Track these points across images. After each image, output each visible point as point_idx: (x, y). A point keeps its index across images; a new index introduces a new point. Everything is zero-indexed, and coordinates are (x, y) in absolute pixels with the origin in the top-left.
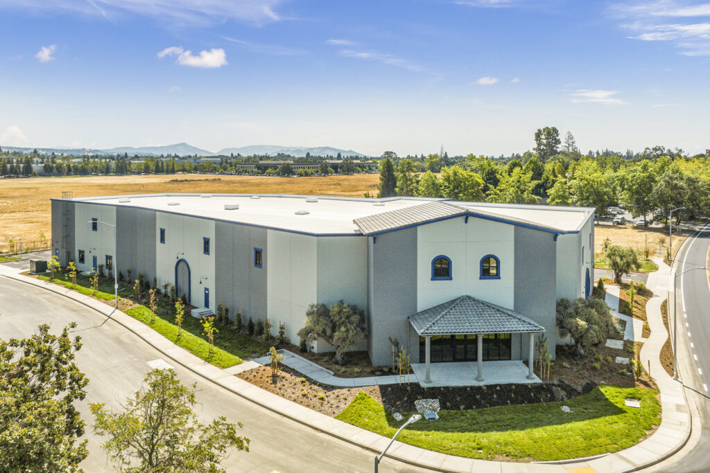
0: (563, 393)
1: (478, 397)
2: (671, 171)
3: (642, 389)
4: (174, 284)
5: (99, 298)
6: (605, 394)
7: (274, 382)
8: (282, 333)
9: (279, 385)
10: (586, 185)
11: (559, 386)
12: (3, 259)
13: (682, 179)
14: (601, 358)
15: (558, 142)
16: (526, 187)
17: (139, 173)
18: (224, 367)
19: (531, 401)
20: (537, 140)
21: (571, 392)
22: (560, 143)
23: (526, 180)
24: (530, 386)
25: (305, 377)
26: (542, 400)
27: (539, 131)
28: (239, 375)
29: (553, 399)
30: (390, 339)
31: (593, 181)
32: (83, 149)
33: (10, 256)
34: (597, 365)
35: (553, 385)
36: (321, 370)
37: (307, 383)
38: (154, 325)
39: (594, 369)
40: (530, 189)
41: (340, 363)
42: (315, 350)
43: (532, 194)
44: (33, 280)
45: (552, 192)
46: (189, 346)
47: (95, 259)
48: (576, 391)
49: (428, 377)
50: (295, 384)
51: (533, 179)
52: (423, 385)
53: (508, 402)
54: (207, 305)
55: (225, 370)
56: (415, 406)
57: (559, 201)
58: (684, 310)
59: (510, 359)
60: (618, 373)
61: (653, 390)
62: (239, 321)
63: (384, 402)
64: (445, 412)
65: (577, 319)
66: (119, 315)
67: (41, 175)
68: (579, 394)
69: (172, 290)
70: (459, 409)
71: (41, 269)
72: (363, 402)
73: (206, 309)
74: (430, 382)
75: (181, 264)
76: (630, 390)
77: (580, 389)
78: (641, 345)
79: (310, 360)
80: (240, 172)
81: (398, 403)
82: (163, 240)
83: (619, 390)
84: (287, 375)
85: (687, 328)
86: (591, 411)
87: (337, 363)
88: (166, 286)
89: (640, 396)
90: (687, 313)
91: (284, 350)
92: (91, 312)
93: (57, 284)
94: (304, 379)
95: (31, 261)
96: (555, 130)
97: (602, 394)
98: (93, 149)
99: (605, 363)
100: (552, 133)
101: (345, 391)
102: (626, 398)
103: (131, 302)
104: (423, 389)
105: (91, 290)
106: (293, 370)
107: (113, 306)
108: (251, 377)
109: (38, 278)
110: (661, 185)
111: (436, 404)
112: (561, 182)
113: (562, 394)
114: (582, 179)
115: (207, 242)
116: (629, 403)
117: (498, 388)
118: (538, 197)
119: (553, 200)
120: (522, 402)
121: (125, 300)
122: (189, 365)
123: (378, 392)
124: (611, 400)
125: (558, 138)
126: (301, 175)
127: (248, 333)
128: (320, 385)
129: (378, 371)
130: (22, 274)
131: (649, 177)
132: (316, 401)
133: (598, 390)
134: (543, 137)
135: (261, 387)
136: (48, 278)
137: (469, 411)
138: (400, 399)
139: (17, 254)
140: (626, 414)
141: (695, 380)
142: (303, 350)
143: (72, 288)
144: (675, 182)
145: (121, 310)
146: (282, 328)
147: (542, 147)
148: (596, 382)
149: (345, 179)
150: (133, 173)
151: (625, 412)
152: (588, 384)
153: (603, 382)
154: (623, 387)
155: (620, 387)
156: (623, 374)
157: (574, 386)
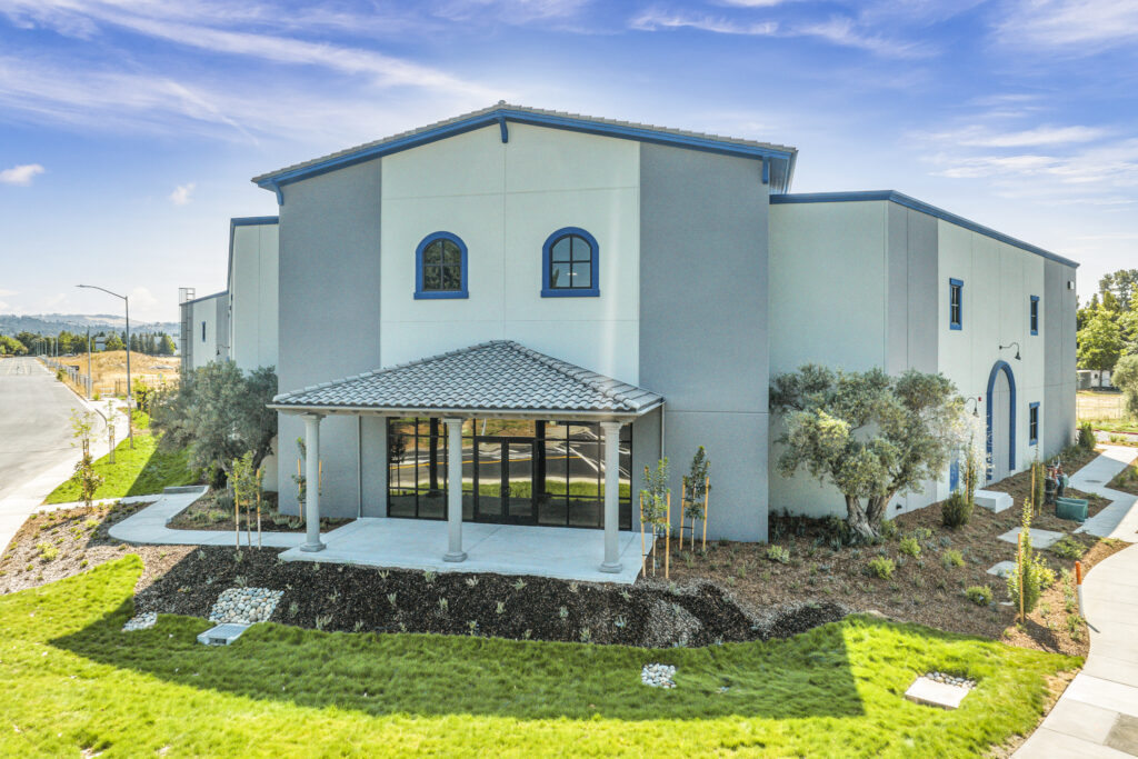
0: (688, 624)
3: (1018, 646)
6: (851, 646)
11: (686, 601)
14: (917, 549)
19: (546, 632)
24: (574, 589)
29: (637, 631)
34: (885, 564)
35: (668, 596)
39: (874, 574)
48: (750, 623)
52: (289, 554)
53: (473, 624)
56: (214, 601)
61: (1055, 658)
65: (824, 415)
68: (753, 635)
76: (961, 648)
77: (766, 620)
78: (1117, 546)
81: (185, 589)
83: (916, 641)
86: (742, 692)
89: (983, 670)
97: (839, 645)
102: (933, 670)
111: (271, 603)
113: (679, 626)
116: (924, 688)
117: (473, 583)
120: (518, 633)
124: (854, 669)
148: (848, 608)
152: (807, 611)
153: (875, 612)
154: (942, 635)
155: (930, 632)
156: (973, 599)
157: (748, 610)
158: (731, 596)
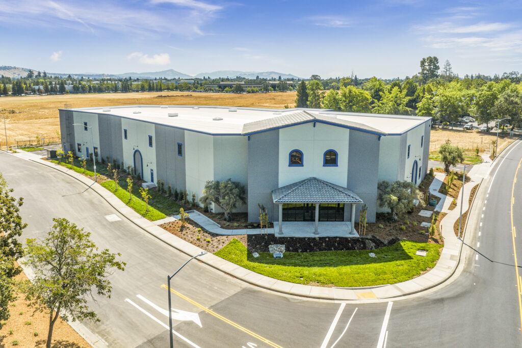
0: (373, 245)
1: (312, 244)
2: (510, 91)
3: (432, 243)
4: (133, 166)
5: (86, 175)
6: (404, 246)
7: (181, 230)
8: (194, 200)
9: (184, 232)
10: (446, 100)
11: (371, 239)
12: (33, 149)
13: (518, 96)
14: (408, 222)
15: (437, 68)
16: (402, 102)
17: (137, 91)
18: (152, 220)
19: (348, 249)
20: (422, 66)
21: (378, 243)
22: (439, 69)
23: (401, 96)
24: (349, 239)
25: (202, 228)
26: (356, 248)
27: (424, 59)
28: (161, 226)
29: (365, 248)
30: (259, 205)
31: (451, 97)
32: (103, 75)
33: (37, 147)
34: (404, 227)
35: (367, 239)
36: (214, 224)
37: (202, 232)
38: (116, 193)
39: (401, 229)
40: (404, 103)
41: (227, 220)
42: (213, 211)
43: (406, 106)
44: (48, 163)
45: (420, 105)
46: (135, 206)
47: (87, 149)
48: (383, 243)
49: (281, 230)
50: (194, 232)
51: (407, 95)
52: (277, 235)
53: (333, 248)
54: (152, 181)
55: (153, 222)
56: (268, 248)
57: (424, 112)
58: (489, 192)
59: (343, 221)
60: (419, 233)
61: (439, 245)
62: (170, 191)
63: (248, 245)
64: (288, 253)
65: (391, 195)
66: (97, 186)
67: (71, 92)
68: (385, 245)
69: (132, 170)
70: (298, 252)
71: (53, 156)
72: (234, 245)
73: (152, 183)
74: (282, 233)
75: (137, 153)
76: (423, 245)
77: (386, 242)
78: (444, 215)
79: (209, 217)
80: (206, 90)
81: (258, 246)
82: (126, 137)
83: (414, 244)
84: (190, 226)
85: (484, 205)
86: (389, 257)
87: (225, 220)
88: (129, 168)
89: (428, 249)
90: (490, 194)
91: (195, 211)
92: (79, 184)
93: (62, 165)
94: (200, 229)
95: (48, 151)
96: (436, 59)
97: (401, 246)
98: (109, 74)
99: (410, 225)
100: (433, 61)
101: (224, 238)
102: (419, 250)
103: (106, 178)
104: (276, 238)
105: (82, 170)
106: (196, 223)
107: (94, 180)
108: (168, 227)
109: (51, 162)
110: (501, 101)
111: (283, 248)
112: (427, 98)
114: (443, 96)
115: (150, 138)
116: (418, 253)
117: (327, 239)
118: (410, 109)
119: (420, 111)
120: (342, 249)
121: (102, 176)
122: (131, 219)
123: (246, 239)
124: (406, 251)
125: (437, 65)
126: (249, 92)
127: (174, 199)
128: (210, 233)
129: (249, 225)
130: (42, 159)
131: (492, 95)
132: (204, 243)
133: (399, 244)
134: (426, 64)
135: (173, 233)
136: (57, 162)
137: (304, 253)
138: (260, 244)
139: (42, 146)
140: (411, 260)
141: (473, 239)
142: (206, 211)
143: (71, 168)
144: (512, 98)
145: (98, 183)
146: (194, 196)
147: (425, 72)
148: (400, 238)
149: (279, 95)
150: (134, 91)
151: (412, 258)
152: (393, 239)
153: (405, 238)
154: (419, 242)
155: (416, 242)
156: (421, 234)
157: (382, 240)
158: (378, 237)
